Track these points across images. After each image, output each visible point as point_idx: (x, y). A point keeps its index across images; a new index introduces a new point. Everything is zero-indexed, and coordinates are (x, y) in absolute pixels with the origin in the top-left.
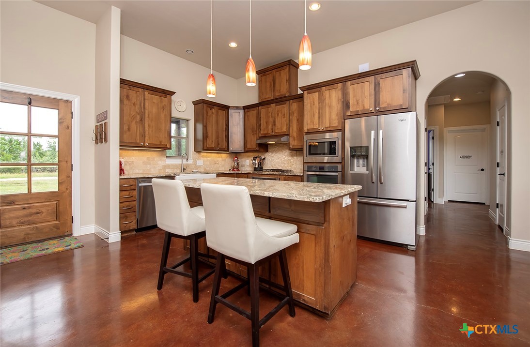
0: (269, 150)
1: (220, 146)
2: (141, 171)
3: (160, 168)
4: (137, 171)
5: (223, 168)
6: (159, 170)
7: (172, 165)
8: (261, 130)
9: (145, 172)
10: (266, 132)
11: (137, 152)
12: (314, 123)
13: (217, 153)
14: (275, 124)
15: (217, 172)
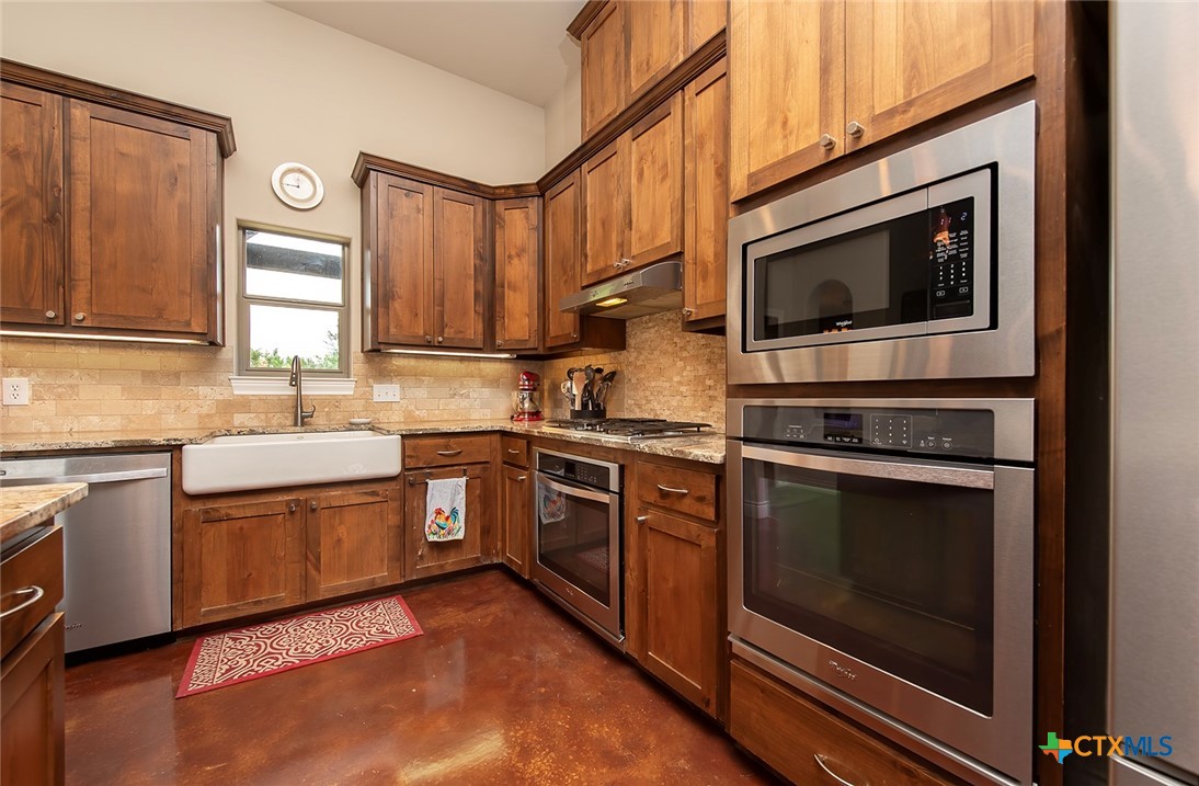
0: (631, 341)
1: (448, 332)
2: (114, 423)
3: (204, 411)
4: (95, 421)
5: (488, 412)
6: (200, 416)
7: (262, 399)
8: (586, 257)
9: (133, 426)
10: (601, 265)
11: (96, 350)
12: (793, 122)
13: (462, 359)
14: (631, 221)
15: (405, 428)
